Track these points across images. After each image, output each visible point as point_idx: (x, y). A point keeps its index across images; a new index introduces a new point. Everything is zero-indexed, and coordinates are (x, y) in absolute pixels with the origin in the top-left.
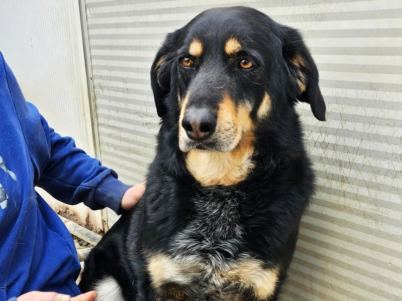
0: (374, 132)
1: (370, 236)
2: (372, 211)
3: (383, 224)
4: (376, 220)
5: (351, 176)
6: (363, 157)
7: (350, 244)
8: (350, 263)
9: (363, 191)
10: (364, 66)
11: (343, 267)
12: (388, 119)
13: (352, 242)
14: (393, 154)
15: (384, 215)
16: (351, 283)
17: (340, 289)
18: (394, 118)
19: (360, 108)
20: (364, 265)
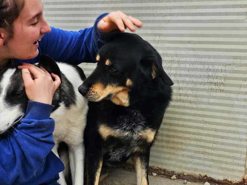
0: (195, 67)
1: (193, 111)
2: (194, 100)
3: (199, 104)
4: (196, 103)
5: (183, 87)
6: (189, 78)
7: (183, 116)
8: (183, 124)
9: (189, 92)
10: (190, 42)
11: (179, 126)
12: (201, 62)
13: (184, 114)
14: (204, 75)
15: (200, 101)
16: (183, 133)
17: (178, 136)
18: (204, 61)
19: (188, 58)
20: (190, 124)
